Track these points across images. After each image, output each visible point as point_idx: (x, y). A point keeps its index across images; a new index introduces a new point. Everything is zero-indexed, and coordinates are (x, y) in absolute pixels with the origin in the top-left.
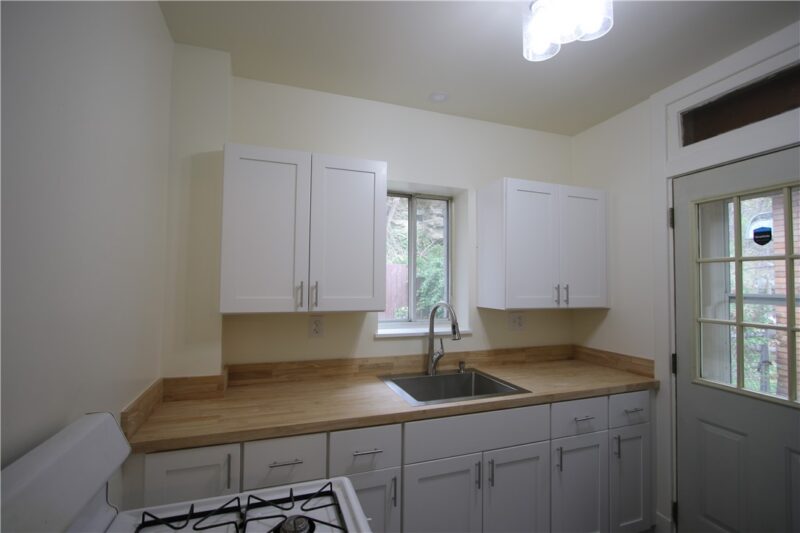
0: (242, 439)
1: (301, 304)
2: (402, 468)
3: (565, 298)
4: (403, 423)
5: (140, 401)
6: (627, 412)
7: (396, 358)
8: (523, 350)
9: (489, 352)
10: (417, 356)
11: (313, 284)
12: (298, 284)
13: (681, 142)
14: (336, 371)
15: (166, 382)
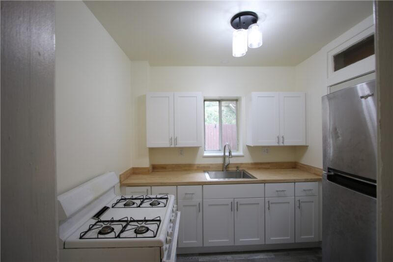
0: (151, 185)
1: (172, 144)
2: (203, 201)
3: (282, 141)
4: (202, 185)
5: (125, 172)
6: (304, 190)
7: (212, 164)
8: (268, 163)
9: (252, 164)
10: (221, 164)
11: (175, 138)
12: (170, 138)
13: (333, 69)
14: (189, 168)
15: (133, 168)
